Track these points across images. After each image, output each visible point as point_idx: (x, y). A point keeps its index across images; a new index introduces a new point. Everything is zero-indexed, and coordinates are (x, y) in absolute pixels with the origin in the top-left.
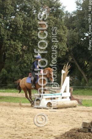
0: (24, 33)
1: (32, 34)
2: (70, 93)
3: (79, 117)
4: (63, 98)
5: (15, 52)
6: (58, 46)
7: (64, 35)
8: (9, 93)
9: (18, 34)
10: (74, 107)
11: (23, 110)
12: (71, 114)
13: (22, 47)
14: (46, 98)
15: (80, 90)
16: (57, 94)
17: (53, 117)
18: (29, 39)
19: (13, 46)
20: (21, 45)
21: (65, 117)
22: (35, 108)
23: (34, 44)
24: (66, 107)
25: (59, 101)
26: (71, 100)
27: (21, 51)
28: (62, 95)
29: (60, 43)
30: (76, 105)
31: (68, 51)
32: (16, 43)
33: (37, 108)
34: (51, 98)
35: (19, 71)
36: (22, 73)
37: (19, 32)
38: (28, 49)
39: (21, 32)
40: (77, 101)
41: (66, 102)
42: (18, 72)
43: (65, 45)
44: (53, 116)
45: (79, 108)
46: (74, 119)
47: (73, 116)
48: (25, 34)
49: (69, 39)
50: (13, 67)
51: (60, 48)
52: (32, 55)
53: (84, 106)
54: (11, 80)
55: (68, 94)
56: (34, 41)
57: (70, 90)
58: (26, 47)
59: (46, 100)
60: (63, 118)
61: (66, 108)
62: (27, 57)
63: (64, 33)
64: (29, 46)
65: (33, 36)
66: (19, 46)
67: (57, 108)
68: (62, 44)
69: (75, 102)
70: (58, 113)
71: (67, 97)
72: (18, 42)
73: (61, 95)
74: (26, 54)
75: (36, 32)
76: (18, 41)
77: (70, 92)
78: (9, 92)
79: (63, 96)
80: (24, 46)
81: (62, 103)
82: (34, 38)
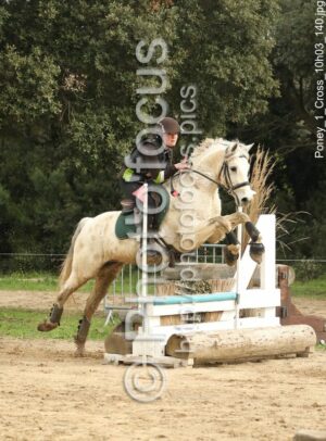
0: (67, 14)
1: (109, 17)
2: (279, 290)
3: (305, 407)
4: (244, 314)
5: (26, 102)
6: (228, 71)
7: (258, 22)
8: (14, 293)
9: (41, 19)
10: (299, 355)
11: (50, 372)
12: (273, 389)
13: (60, 79)
14: (162, 317)
16: (216, 295)
17: (179, 408)
18: (93, 41)
19: (19, 75)
20: (57, 70)
21: (238, 407)
22: (112, 362)
23: (115, 64)
24: (258, 358)
25: (226, 330)
26: (283, 323)
27: (55, 99)
28: (241, 300)
29: (242, 58)
30: (307, 348)
31: (278, 94)
32: (30, 60)
33: (121, 363)
35: (65, 190)
36: (80, 202)
37: (45, 8)
38: (90, 91)
39: (53, 10)
40: (311, 329)
41: (260, 333)
42: (61, 194)
43: (263, 68)
44: (185, 403)
46: (280, 414)
47: (283, 399)
48: (74, 19)
49: (294, 41)
50: (36, 173)
51: (243, 82)
54: (28, 230)
55: (270, 296)
56: (116, 53)
57: (280, 277)
58: (81, 79)
59: (162, 324)
60: (229, 410)
61: (258, 361)
62: (86, 127)
63: (259, 12)
64: (95, 74)
65: (114, 25)
66: (45, 76)
68: (250, 62)
69: (302, 333)
70: (213, 385)
71: (263, 309)
72: (42, 57)
73: (236, 299)
74: (82, 110)
75: (128, 8)
76: (39, 52)
77: (279, 286)
78: (14, 289)
79: (243, 304)
80: (67, 76)
81: (241, 340)
82: (117, 36)
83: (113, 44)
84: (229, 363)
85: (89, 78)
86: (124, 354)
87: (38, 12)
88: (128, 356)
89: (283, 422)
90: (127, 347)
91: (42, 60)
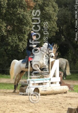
1: (18, 12)
2: (60, 78)
3: (67, 104)
4: (52, 83)
7: (53, 14)
9: (1, 13)
10: (65, 93)
12: (60, 100)
13: (6, 27)
14: (33, 84)
15: (74, 74)
16: (45, 79)
20: (5, 25)
21: (52, 104)
22: (21, 95)
23: (19, 23)
26: (61, 85)
27: (5, 32)
29: (49, 22)
30: (67, 91)
33: (23, 95)
34: (38, 83)
35: (4, 53)
37: (3, 10)
39: (5, 11)
40: (67, 87)
45: (70, 94)
46: (62, 105)
48: (9, 13)
52: (18, 36)
53: (75, 91)
55: (58, 79)
56: (19, 21)
57: (60, 74)
58: (11, 27)
60: (50, 105)
61: (55, 94)
62: (12, 39)
65: (19, 14)
66: (3, 26)
67: (46, 95)
68: (51, 23)
69: (65, 88)
70: (45, 99)
71: (56, 82)
73: (50, 80)
74: (11, 35)
75: (22, 10)
77: (60, 76)
79: (51, 81)
80: (8, 26)
81: (51, 89)
82: (20, 16)
83: (19, 19)
84: (48, 95)
85: (13, 27)
86: (24, 93)
87: (1, 11)
88: (25, 93)
89: (63, 107)
90: (25, 91)
91: (2, 22)
